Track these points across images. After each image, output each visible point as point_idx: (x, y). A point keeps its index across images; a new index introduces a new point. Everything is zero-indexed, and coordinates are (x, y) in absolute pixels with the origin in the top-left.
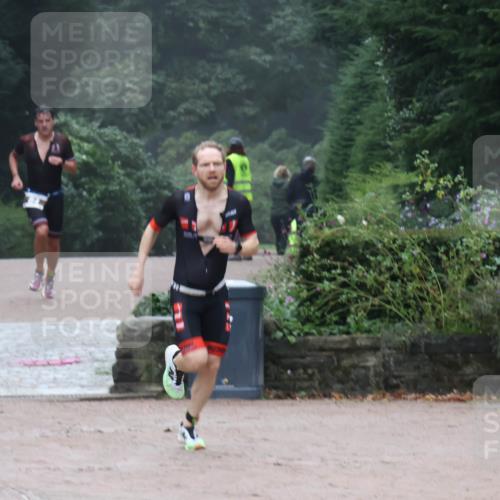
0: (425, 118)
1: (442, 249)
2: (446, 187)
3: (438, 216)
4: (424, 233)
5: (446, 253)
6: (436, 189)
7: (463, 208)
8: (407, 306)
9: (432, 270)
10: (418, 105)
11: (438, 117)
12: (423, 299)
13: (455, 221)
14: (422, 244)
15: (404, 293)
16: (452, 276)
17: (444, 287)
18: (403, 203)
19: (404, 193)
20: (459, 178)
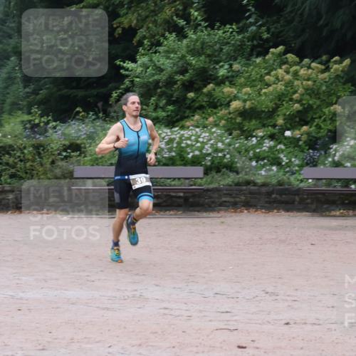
0: (35, 92)
1: (42, 148)
2: (44, 122)
3: (40, 135)
4: (34, 142)
5: (43, 150)
6: (40, 122)
7: (50, 131)
8: (26, 173)
9: (37, 157)
10: (33, 86)
11: (41, 92)
12: (33, 170)
13: (46, 136)
14: (33, 146)
15: (25, 167)
16: (45, 160)
17: (42, 165)
18: (26, 128)
19: (26, 124)
20: (50, 118)
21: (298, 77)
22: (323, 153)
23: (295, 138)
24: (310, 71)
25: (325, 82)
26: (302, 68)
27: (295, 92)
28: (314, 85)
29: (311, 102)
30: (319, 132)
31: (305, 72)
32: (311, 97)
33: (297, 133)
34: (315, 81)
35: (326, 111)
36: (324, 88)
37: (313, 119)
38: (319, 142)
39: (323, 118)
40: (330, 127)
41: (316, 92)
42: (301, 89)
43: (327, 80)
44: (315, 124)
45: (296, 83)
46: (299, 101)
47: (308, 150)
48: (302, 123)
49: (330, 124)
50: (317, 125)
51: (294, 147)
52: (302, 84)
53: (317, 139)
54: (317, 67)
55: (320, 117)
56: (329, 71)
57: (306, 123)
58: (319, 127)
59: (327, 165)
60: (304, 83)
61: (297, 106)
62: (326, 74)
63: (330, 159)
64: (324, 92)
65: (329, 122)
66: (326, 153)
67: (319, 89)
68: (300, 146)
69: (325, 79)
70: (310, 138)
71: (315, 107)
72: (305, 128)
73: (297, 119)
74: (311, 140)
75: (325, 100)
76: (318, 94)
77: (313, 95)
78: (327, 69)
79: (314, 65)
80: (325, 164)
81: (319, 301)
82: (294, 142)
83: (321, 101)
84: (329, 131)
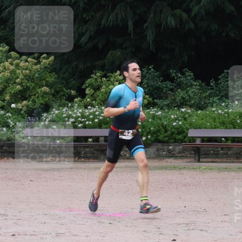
21: (19, 68)
23: (18, 109)
24: (27, 63)
25: (38, 71)
26: (21, 61)
27: (18, 78)
28: (30, 73)
29: (28, 85)
30: (35, 105)
31: (24, 64)
32: (28, 81)
33: (20, 106)
34: (31, 71)
35: (39, 91)
36: (37, 75)
37: (30, 96)
38: (35, 111)
39: (36, 96)
40: (42, 102)
41: (32, 78)
42: (21, 76)
43: (39, 70)
44: (32, 99)
45: (18, 71)
46: (20, 84)
47: (27, 117)
48: (23, 98)
50: (33, 100)
51: (18, 115)
52: (22, 72)
53: (33, 109)
54: (32, 61)
55: (35, 95)
56: (40, 64)
57: (25, 99)
58: (34, 101)
60: (24, 71)
61: (18, 87)
62: (38, 66)
64: (37, 78)
65: (41, 98)
66: (39, 119)
67: (34, 75)
68: (22, 114)
69: (38, 69)
70: (29, 109)
71: (31, 88)
72: (25, 102)
73: (19, 96)
74: (29, 110)
75: (37, 83)
76: (33, 79)
77: (30, 80)
78: (39, 62)
79: (29, 59)
81: (35, 219)
82: (17, 112)
83: (35, 84)
84: (42, 104)
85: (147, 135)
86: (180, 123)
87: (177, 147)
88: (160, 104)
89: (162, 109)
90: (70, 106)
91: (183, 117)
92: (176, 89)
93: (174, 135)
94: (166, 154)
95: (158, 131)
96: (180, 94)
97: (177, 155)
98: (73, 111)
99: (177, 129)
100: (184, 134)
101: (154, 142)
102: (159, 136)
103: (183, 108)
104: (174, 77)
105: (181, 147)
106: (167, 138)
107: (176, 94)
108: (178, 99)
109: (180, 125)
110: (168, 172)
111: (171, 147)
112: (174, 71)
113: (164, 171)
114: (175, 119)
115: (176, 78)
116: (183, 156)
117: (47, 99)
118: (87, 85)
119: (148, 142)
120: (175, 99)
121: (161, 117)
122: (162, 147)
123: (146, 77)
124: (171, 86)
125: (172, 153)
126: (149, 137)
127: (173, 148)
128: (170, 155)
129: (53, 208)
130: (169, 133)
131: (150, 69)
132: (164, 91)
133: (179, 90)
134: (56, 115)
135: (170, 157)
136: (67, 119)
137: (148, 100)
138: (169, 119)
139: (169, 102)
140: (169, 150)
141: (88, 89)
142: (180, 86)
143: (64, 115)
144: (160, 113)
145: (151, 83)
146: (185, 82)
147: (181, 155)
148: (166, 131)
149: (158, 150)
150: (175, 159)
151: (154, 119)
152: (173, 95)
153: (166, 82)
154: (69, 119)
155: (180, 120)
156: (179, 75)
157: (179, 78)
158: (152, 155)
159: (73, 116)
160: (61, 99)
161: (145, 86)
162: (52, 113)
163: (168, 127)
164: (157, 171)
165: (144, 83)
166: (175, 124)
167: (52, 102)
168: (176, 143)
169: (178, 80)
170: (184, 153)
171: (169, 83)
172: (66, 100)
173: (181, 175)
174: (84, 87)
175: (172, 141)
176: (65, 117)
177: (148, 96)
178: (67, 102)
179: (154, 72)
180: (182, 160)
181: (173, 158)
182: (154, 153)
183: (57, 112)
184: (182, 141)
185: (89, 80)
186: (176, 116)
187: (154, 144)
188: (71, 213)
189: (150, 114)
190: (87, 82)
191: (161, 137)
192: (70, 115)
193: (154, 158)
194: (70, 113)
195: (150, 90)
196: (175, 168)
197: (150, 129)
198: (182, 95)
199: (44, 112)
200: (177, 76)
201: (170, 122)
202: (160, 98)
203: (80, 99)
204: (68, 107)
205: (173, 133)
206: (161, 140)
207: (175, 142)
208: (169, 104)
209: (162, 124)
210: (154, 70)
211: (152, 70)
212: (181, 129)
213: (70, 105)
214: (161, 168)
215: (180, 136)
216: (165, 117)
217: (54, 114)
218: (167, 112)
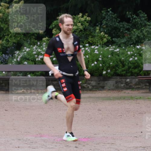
22: (11, 56)
28: (3, 16)
29: (2, 26)
30: (8, 44)
34: (4, 14)
37: (4, 36)
38: (9, 49)
40: (14, 41)
41: (5, 20)
44: (5, 39)
49: (14, 39)
50: (7, 39)
53: (7, 48)
54: (5, 6)
55: (8, 35)
59: (14, 63)
63: (15, 60)
65: (13, 38)
66: (12, 56)
67: (6, 18)
70: (3, 47)
71: (5, 29)
74: (3, 49)
77: (3, 22)
79: (2, 4)
80: (12, 63)
84: (14, 43)
85: (107, 70)
86: (136, 58)
87: (134, 80)
88: (118, 42)
89: (119, 46)
90: (40, 45)
91: (139, 53)
92: (131, 28)
93: (131, 69)
94: (124, 86)
95: (117, 66)
96: (136, 33)
97: (134, 86)
98: (42, 49)
99: (134, 63)
100: (140, 68)
101: (113, 75)
102: (117, 70)
103: (138, 45)
104: (130, 18)
105: (137, 80)
106: (124, 72)
107: (132, 33)
108: (134, 38)
109: (136, 60)
110: (126, 102)
111: (128, 80)
112: (130, 13)
113: (122, 101)
114: (132, 56)
115: (131, 19)
116: (139, 88)
117: (19, 39)
118: (54, 26)
119: (108, 76)
120: (131, 38)
121: (119, 53)
122: (120, 80)
123: (105, 18)
124: (127, 26)
125: (130, 85)
126: (109, 71)
127: (130, 80)
128: (128, 87)
129: (26, 133)
130: (126, 67)
131: (109, 12)
132: (121, 30)
133: (134, 30)
134: (27, 52)
135: (127, 89)
136: (36, 56)
137: (107, 39)
138: (126, 55)
139: (126, 40)
140: (127, 82)
141: (54, 29)
142: (135, 26)
143: (34, 53)
144: (118, 50)
145: (110, 24)
146: (139, 23)
147: (137, 86)
148: (124, 66)
149: (117, 82)
150: (132, 90)
151: (113, 56)
152: (130, 34)
153: (122, 22)
154: (38, 56)
155: (136, 56)
156: (135, 17)
157: (135, 19)
158: (112, 87)
159: (42, 53)
160: (31, 38)
161: (104, 26)
162: (24, 50)
163: (125, 62)
164: (117, 101)
165: (103, 24)
166: (131, 59)
167: (23, 41)
168: (133, 77)
169: (134, 20)
170: (140, 85)
171: (125, 24)
172: (35, 39)
173: (138, 105)
174: (51, 27)
175: (129, 74)
176: (35, 54)
177: (107, 35)
178: (36, 41)
179: (112, 14)
180: (138, 91)
181: (131, 90)
182: (114, 86)
183: (28, 50)
184: (138, 74)
185: (55, 22)
186: (132, 53)
187: (114, 77)
188: (42, 138)
189: (109, 51)
190: (53, 23)
191: (119, 71)
192: (40, 52)
193: (113, 90)
194: (39, 50)
195: (108, 30)
196: (132, 98)
197: (109, 64)
198: (137, 34)
199: (16, 50)
200: (132, 17)
201: (127, 58)
202: (118, 37)
203: (48, 38)
204: (37, 45)
205: (129, 68)
206: (119, 73)
207: (132, 75)
208: (126, 42)
209: (120, 59)
210: (112, 12)
211: (111, 12)
212: (136, 64)
213: (39, 43)
214: (120, 98)
215: (136, 70)
216: (123, 53)
217: (25, 51)
218: (124, 49)
